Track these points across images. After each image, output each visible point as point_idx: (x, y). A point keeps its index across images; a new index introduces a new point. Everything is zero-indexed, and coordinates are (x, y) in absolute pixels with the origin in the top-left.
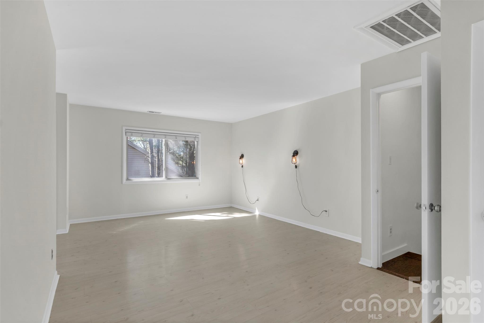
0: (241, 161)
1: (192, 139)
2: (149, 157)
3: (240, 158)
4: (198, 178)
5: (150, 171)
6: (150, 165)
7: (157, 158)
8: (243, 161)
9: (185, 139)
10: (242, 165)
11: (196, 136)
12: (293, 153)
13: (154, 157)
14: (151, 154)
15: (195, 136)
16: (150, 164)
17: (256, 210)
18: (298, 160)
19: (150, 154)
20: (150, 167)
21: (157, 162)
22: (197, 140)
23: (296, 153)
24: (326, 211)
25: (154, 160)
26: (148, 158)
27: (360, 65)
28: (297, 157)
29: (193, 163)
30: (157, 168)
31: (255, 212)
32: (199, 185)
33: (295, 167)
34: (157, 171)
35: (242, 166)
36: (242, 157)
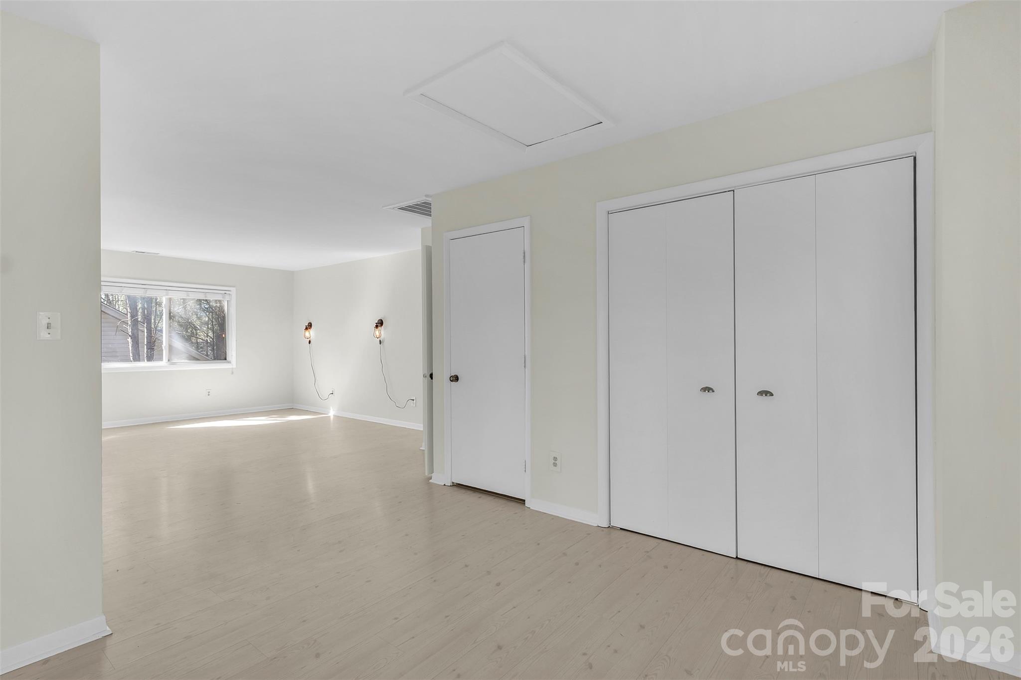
0: (307, 334)
1: (219, 298)
2: (128, 324)
3: (306, 329)
4: (229, 362)
5: (129, 352)
6: (129, 340)
7: (145, 326)
8: (311, 333)
9: (206, 297)
10: (309, 340)
11: (226, 292)
12: (377, 322)
13: (139, 324)
14: (132, 317)
15: (224, 292)
16: (130, 338)
17: (330, 409)
18: (382, 333)
19: (129, 318)
20: (130, 345)
21: (146, 334)
22: (227, 298)
23: (380, 323)
24: (413, 400)
25: (140, 330)
26: (124, 326)
27: (420, 230)
28: (382, 329)
29: (224, 336)
30: (145, 346)
31: (329, 412)
32: (232, 373)
33: (379, 342)
34: (147, 352)
35: (310, 342)
36: (309, 326)
